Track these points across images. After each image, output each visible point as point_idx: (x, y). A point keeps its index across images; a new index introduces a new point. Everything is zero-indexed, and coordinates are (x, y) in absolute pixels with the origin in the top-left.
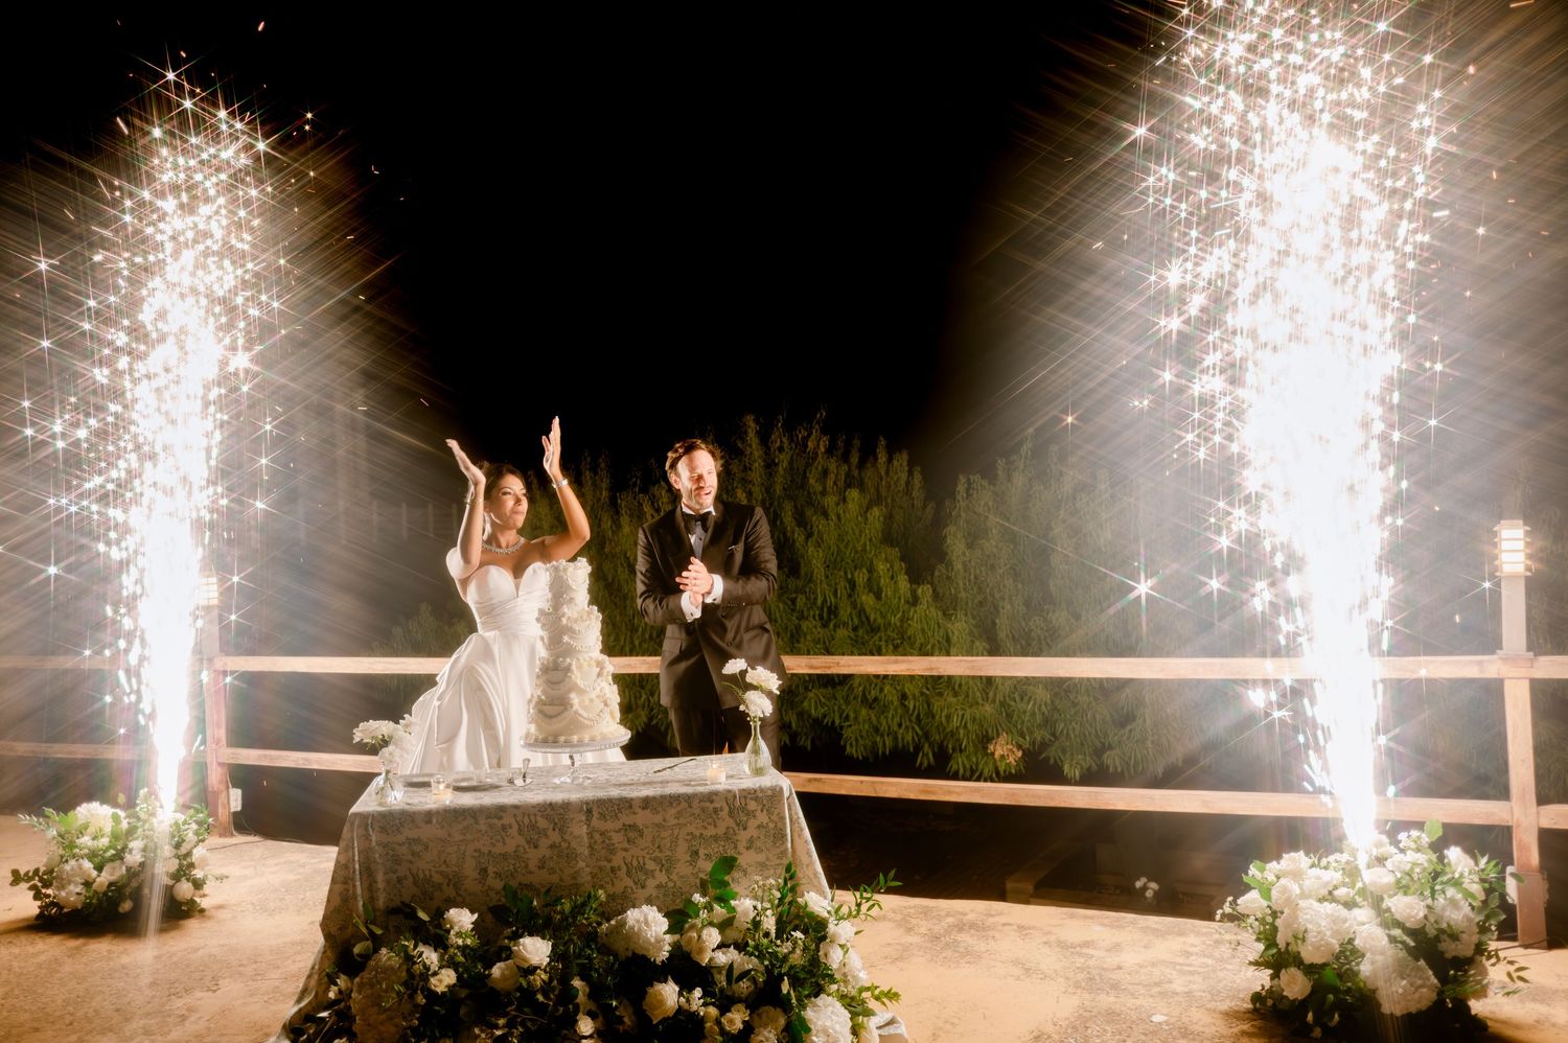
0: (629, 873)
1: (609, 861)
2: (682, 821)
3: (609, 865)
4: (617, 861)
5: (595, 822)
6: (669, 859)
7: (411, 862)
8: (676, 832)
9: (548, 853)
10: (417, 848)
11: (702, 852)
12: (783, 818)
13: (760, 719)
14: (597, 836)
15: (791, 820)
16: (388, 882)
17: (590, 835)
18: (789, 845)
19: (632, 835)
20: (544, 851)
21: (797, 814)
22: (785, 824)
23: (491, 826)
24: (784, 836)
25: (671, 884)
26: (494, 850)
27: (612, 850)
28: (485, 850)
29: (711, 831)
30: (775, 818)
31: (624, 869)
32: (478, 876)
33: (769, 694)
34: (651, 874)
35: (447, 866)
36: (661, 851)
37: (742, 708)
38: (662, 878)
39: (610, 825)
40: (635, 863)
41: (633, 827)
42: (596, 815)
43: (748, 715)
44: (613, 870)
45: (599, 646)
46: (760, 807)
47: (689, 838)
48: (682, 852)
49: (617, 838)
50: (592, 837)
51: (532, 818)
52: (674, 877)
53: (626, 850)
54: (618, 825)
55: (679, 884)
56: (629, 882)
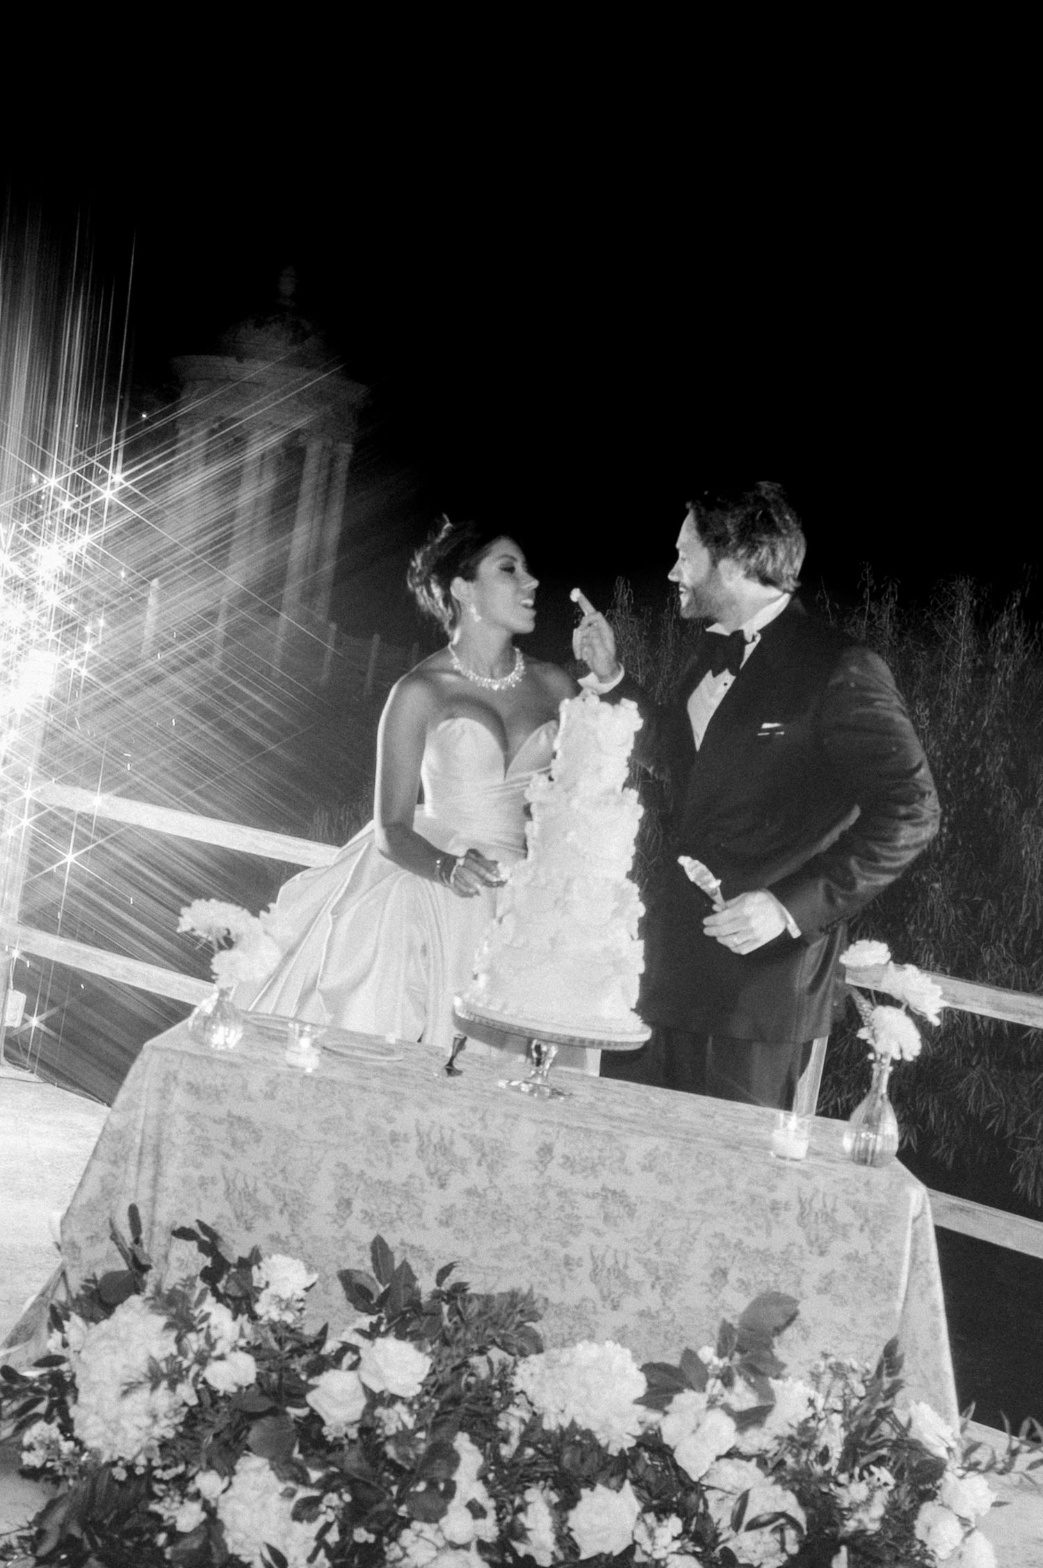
0: (594, 1276)
1: (565, 1244)
2: (710, 1208)
3: (562, 1252)
4: (579, 1247)
5: (555, 1170)
6: (672, 1271)
7: (227, 1156)
8: (694, 1226)
9: (461, 1202)
10: (241, 1135)
11: (733, 1275)
12: (899, 1254)
13: (893, 1062)
14: (552, 1194)
15: (913, 1259)
16: (185, 1180)
17: (542, 1190)
18: (899, 1306)
19: (614, 1209)
20: (454, 1194)
21: (926, 1251)
22: (899, 1264)
23: (373, 1130)
24: (892, 1287)
25: (666, 1317)
26: (369, 1172)
27: (573, 1228)
28: (355, 1168)
29: (756, 1241)
30: (882, 1248)
31: (588, 1265)
32: (335, 1210)
33: (920, 1022)
34: (633, 1287)
35: (286, 1179)
36: (660, 1252)
37: (863, 1034)
38: (651, 1299)
39: (577, 1183)
40: (609, 1262)
41: (618, 1196)
42: (558, 1159)
43: (870, 1049)
44: (567, 1262)
45: (628, 864)
46: (858, 1223)
47: (716, 1242)
48: (698, 1263)
49: (589, 1208)
50: (543, 1194)
51: (447, 1133)
52: (672, 1304)
53: (599, 1233)
54: (595, 1186)
55: (680, 1320)
56: (591, 1291)
